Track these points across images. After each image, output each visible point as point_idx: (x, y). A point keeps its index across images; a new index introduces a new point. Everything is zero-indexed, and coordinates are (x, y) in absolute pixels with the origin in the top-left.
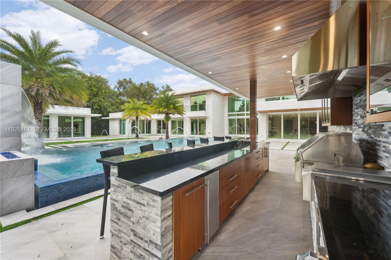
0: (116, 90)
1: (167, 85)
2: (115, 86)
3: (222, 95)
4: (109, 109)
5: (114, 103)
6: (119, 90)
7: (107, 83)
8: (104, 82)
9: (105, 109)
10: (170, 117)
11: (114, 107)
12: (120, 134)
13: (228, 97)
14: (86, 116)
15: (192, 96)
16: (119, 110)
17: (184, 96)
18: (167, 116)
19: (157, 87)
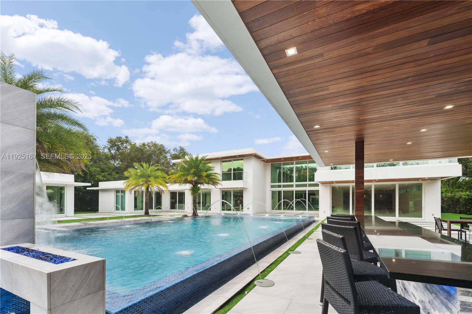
0: (106, 151)
1: (180, 147)
2: (105, 146)
3: (264, 161)
4: (98, 176)
5: (105, 168)
6: (110, 151)
7: (94, 141)
8: (90, 139)
9: (92, 176)
10: (199, 187)
11: (106, 173)
12: (116, 210)
13: (271, 164)
14: (66, 185)
15: (223, 162)
16: (113, 178)
17: (212, 161)
18: (196, 186)
19: (168, 149)
